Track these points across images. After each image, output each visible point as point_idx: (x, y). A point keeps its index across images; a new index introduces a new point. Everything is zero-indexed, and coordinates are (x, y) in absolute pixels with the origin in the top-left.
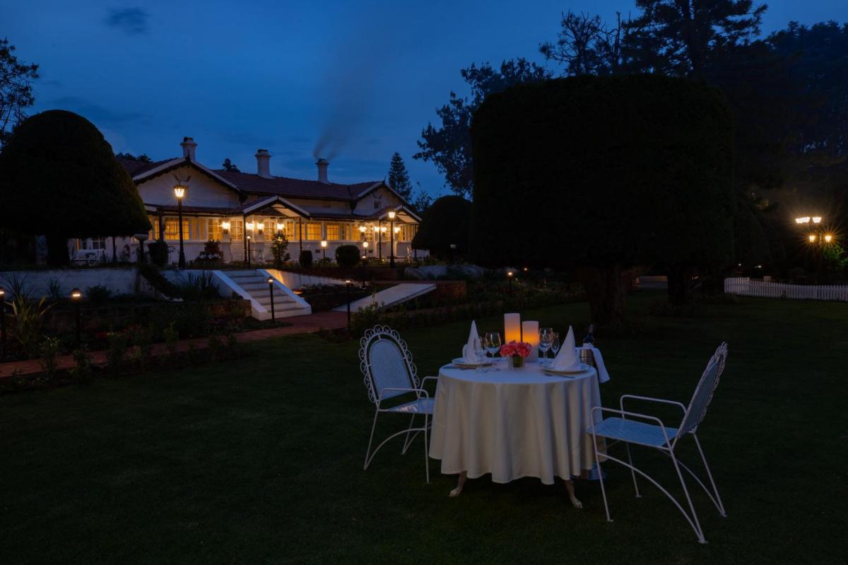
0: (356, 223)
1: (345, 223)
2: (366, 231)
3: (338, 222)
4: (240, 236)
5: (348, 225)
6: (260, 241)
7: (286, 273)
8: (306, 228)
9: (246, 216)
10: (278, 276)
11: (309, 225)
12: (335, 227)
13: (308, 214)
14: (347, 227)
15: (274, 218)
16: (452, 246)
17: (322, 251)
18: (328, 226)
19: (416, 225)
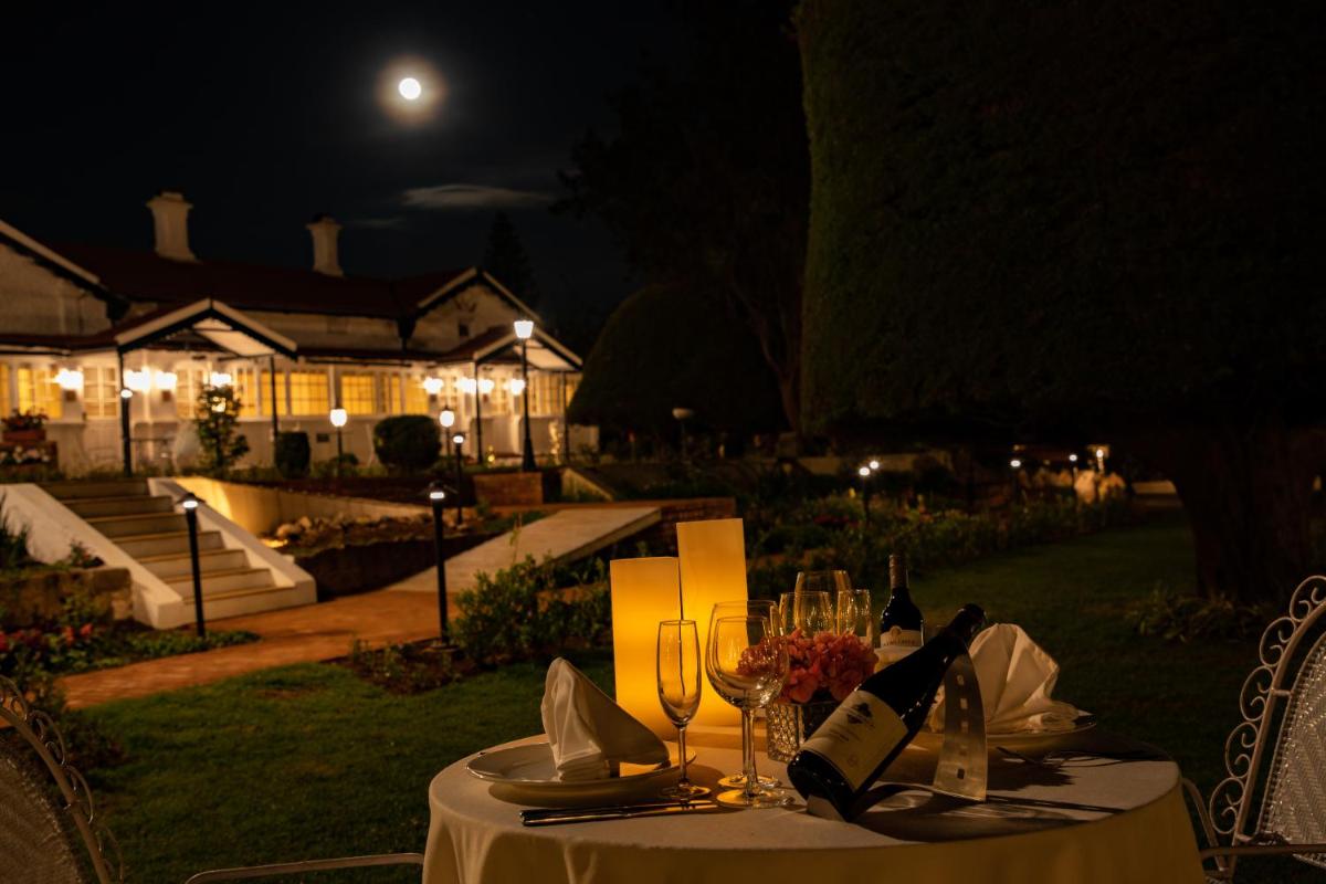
0: (417, 369)
1: (391, 370)
2: (443, 389)
3: (370, 368)
4: (110, 407)
5: (396, 375)
6: (168, 418)
7: (236, 488)
8: (288, 384)
9: (123, 350)
10: (215, 497)
11: (295, 378)
12: (363, 380)
13: (292, 346)
14: (395, 381)
15: (202, 358)
16: (677, 413)
17: (334, 439)
18: (345, 380)
19: (566, 372)
